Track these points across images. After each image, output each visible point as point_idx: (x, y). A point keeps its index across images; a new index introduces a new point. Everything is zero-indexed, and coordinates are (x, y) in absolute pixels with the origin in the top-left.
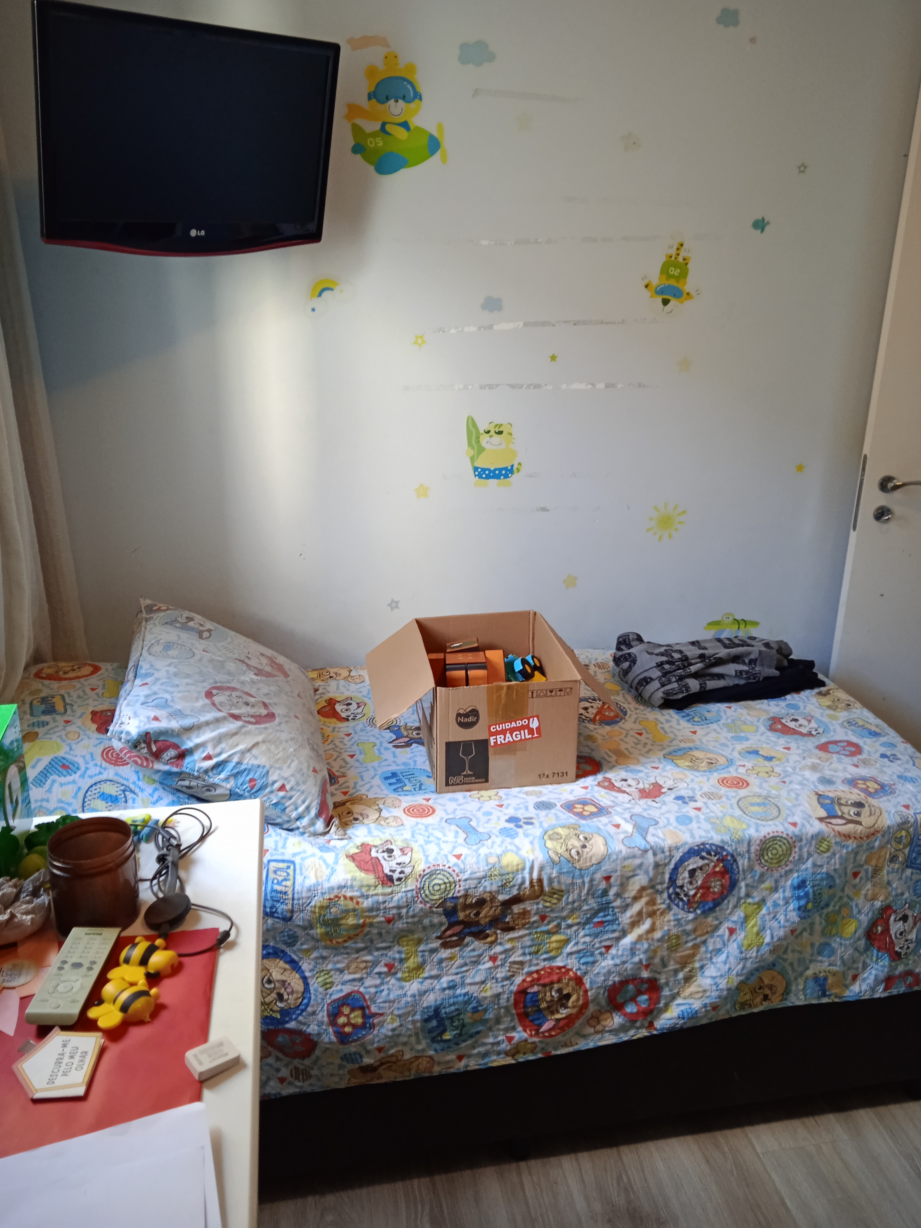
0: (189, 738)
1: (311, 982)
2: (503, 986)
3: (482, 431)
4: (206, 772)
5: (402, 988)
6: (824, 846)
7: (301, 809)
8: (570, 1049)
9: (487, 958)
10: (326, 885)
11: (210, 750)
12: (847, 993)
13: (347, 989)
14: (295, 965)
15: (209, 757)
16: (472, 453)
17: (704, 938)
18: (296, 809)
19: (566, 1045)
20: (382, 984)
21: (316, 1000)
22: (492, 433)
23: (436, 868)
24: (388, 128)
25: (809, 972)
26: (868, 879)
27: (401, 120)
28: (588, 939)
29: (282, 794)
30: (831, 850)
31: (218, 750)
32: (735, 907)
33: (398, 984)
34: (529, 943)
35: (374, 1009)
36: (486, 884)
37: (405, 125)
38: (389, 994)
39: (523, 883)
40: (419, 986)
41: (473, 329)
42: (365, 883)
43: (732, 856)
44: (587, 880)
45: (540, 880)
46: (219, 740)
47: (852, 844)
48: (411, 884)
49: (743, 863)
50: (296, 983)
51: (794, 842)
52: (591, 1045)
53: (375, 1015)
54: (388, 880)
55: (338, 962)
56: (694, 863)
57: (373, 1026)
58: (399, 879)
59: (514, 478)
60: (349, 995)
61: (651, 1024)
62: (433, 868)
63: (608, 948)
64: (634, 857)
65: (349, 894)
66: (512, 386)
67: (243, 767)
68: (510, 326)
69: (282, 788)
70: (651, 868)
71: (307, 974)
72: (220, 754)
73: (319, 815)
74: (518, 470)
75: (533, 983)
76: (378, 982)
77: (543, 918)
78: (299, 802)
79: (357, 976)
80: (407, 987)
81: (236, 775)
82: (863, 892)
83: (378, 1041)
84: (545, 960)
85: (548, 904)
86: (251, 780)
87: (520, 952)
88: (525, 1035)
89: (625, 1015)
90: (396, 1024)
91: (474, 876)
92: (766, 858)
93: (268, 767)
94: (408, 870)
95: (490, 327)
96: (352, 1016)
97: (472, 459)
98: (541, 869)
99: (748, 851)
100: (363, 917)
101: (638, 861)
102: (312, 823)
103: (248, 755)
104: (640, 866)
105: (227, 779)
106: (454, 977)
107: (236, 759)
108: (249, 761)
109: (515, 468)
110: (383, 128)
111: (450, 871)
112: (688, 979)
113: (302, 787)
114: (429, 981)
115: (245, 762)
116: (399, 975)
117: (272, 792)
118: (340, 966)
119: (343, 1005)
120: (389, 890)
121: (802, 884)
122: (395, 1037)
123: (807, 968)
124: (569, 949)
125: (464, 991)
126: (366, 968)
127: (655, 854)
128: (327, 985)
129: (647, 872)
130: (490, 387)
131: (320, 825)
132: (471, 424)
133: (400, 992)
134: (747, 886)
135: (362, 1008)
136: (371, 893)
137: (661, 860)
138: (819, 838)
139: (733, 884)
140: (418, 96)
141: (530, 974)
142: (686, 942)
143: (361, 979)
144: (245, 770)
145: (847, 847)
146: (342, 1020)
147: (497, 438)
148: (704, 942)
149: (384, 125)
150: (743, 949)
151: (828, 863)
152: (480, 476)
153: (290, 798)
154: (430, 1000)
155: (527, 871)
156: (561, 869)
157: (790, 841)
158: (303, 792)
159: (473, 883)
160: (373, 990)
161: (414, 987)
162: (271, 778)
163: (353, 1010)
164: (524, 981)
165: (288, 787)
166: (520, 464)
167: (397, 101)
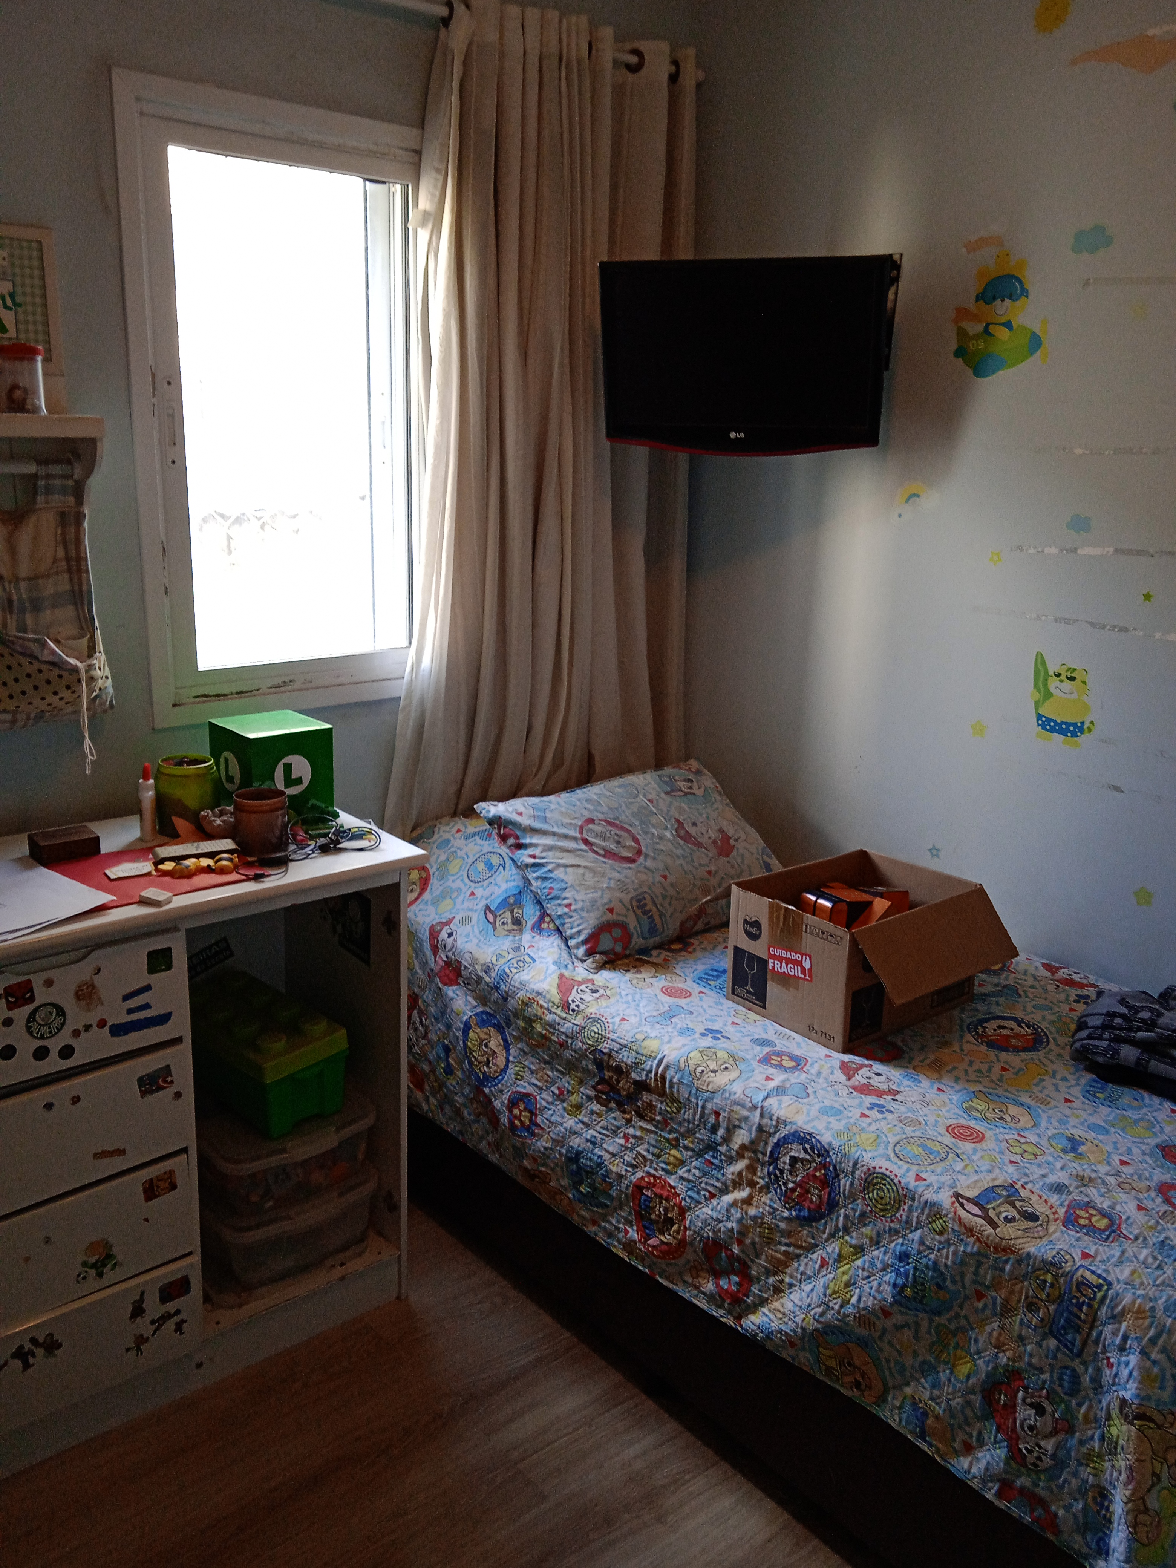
0: (531, 837)
1: (511, 1066)
2: (626, 1170)
3: (1051, 673)
4: (527, 866)
5: (563, 1117)
6: (938, 1225)
7: (574, 930)
8: (671, 1286)
9: (622, 1134)
10: (532, 986)
11: (537, 852)
12: (954, 1462)
13: (529, 1089)
14: (506, 1047)
15: (534, 857)
16: (1037, 696)
17: (798, 1251)
18: (571, 928)
19: (667, 1278)
20: (552, 1103)
21: (506, 1082)
22: (1063, 677)
23: (601, 1017)
24: (991, 329)
25: (908, 1390)
26: (994, 1314)
27: (1003, 320)
28: (697, 1172)
29: (566, 910)
30: (946, 1236)
31: (543, 855)
32: (832, 1235)
33: (561, 1111)
34: (653, 1142)
35: (539, 1120)
36: (625, 1054)
37: (1008, 325)
38: (552, 1115)
39: (650, 1071)
40: (573, 1124)
41: (1054, 550)
42: (552, 1000)
43: (835, 1168)
44: (700, 1104)
45: (663, 1078)
46: (550, 848)
47: (971, 1246)
48: (579, 1020)
49: (844, 1183)
50: (501, 1061)
51: (905, 1196)
52: (687, 1296)
53: (538, 1125)
54: (566, 1006)
55: (532, 1063)
56: (796, 1151)
57: (533, 1134)
58: (573, 1010)
59: (1083, 738)
60: (527, 1095)
61: (739, 1318)
62: (598, 1016)
63: (713, 1196)
64: (743, 1106)
65: (541, 1002)
66: (1092, 625)
67: (551, 875)
68: (1098, 551)
69: (569, 906)
70: (754, 1128)
71: (511, 1058)
72: (543, 858)
73: (585, 942)
74: (1090, 730)
75: (650, 1186)
76: (550, 1100)
77: (665, 1123)
78: (576, 924)
79: (539, 1084)
80: (565, 1120)
81: (544, 879)
82: (988, 1329)
83: (534, 1150)
84: (663, 1169)
85: (669, 1109)
86: (551, 888)
87: (646, 1146)
88: (636, 1237)
89: (718, 1285)
90: (548, 1145)
91: (619, 1040)
92: (871, 1195)
93: (568, 885)
94: (582, 1007)
95: (1075, 550)
96: (523, 1113)
97: (1037, 704)
98: (667, 1067)
99: (853, 1173)
100: (546, 1030)
101: (745, 1113)
102: (577, 947)
103: (562, 869)
104: (746, 1119)
105: (537, 878)
106: (597, 1135)
107: (550, 867)
108: (559, 873)
109: (1085, 727)
110: (986, 331)
111: (607, 1025)
112: (778, 1290)
113: (584, 914)
114: (581, 1125)
115: (556, 872)
116: (565, 1105)
117: (560, 905)
118: (532, 1067)
119: (521, 1100)
120: (564, 1015)
121: (903, 1257)
122: (546, 1154)
123: (908, 1384)
124: (681, 1172)
125: (600, 1153)
126: (547, 1081)
127: (762, 1115)
128: (519, 1077)
129: (750, 1131)
130: (1067, 621)
131: (581, 952)
132: (1040, 661)
133: (559, 1119)
134: (846, 1216)
135: (531, 1112)
136: (554, 1010)
137: (767, 1125)
138: (935, 1211)
139: (833, 1206)
140: (1025, 292)
141: (649, 1174)
142: (780, 1243)
143: (541, 1089)
144: (551, 878)
145: (966, 1245)
146: (516, 1112)
147: (1067, 685)
148: (798, 1256)
149: (988, 325)
150: (828, 1292)
151: (939, 1250)
152: (1044, 728)
153: (571, 917)
154: (575, 1142)
155: (656, 1062)
156: (682, 1077)
157: (900, 1191)
158: (582, 918)
159: (616, 1047)
160: (544, 1103)
161: (570, 1122)
162: (566, 894)
163: (525, 1109)
164: (642, 1178)
165: (573, 908)
166: (1092, 723)
167: (1003, 301)
